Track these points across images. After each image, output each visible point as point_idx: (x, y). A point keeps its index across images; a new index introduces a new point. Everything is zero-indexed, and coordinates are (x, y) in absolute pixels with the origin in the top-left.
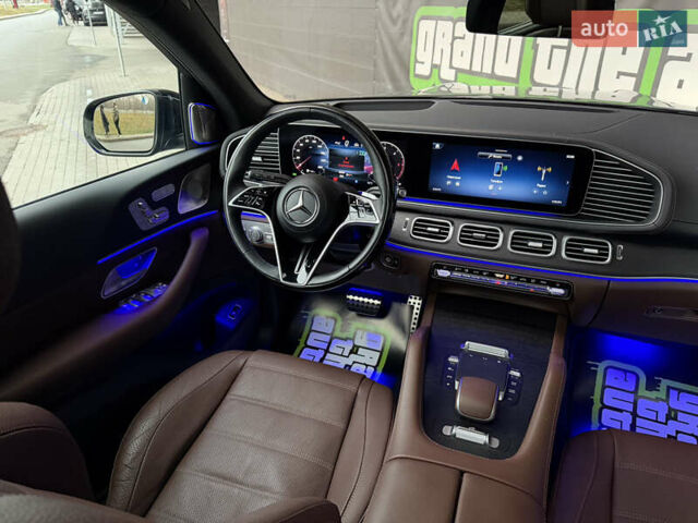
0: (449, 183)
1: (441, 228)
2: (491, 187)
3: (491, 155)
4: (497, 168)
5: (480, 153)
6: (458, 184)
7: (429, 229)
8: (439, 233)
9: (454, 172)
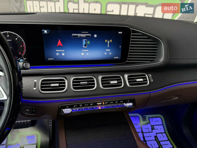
0: (57, 54)
1: (60, 83)
2: (83, 54)
3: (79, 35)
4: (84, 43)
5: (73, 35)
6: (63, 54)
7: (52, 85)
8: (60, 86)
9: (60, 47)
